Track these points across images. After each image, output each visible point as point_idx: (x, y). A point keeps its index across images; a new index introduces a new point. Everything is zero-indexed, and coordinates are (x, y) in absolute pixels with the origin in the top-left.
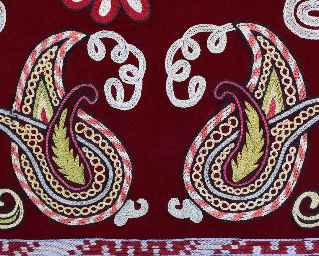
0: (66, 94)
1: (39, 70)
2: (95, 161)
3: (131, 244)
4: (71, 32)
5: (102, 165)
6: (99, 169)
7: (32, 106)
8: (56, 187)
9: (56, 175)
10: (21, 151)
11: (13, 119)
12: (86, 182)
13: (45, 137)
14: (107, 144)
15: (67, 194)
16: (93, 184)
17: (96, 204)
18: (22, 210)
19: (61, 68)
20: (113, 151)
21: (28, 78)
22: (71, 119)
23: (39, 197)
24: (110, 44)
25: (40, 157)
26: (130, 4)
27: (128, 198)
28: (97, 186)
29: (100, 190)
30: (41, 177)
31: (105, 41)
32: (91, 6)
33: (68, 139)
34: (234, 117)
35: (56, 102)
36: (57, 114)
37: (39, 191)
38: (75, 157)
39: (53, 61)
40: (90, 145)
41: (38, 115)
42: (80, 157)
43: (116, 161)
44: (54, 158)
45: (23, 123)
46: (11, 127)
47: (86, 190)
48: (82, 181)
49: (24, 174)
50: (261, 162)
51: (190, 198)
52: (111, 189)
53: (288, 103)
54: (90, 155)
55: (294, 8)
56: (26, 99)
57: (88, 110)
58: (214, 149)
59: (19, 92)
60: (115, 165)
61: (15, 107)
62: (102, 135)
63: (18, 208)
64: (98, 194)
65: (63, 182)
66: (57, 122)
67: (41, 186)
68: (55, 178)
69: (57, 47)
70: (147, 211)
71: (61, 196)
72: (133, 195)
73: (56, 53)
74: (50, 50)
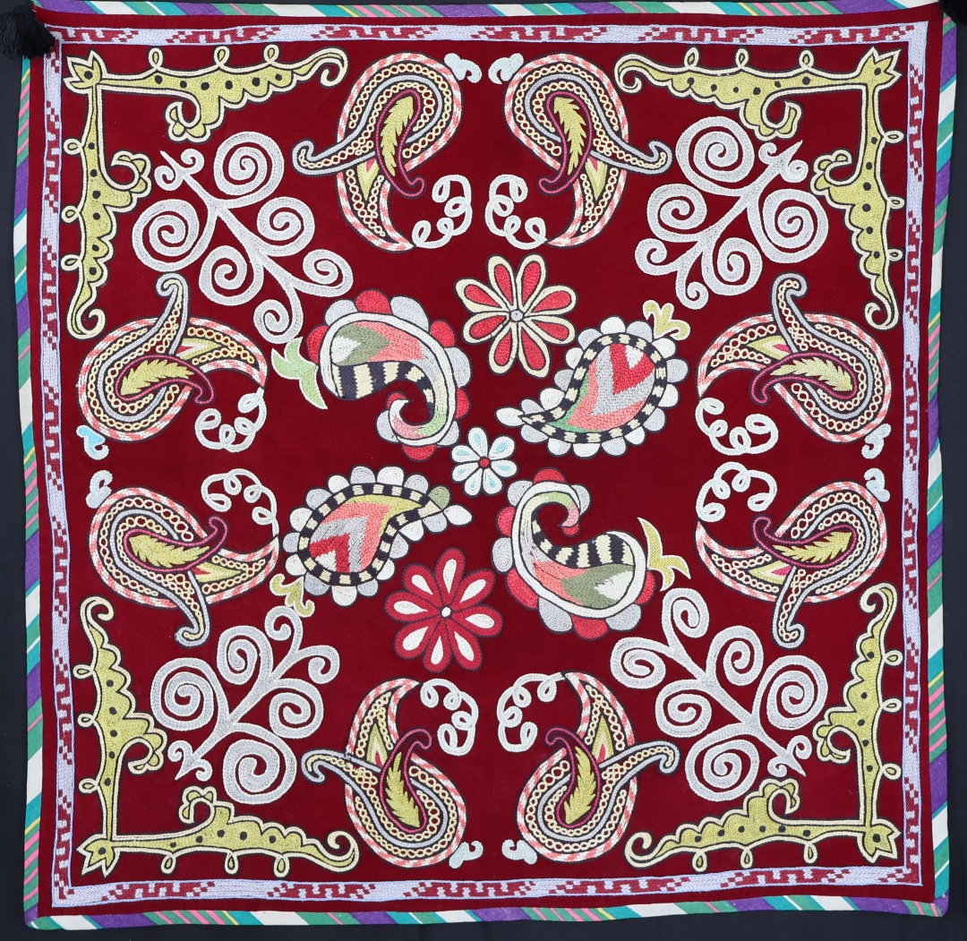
0: (400, 738)
1: (372, 714)
2: (430, 804)
3: (466, 885)
4: (404, 679)
5: (437, 809)
6: (434, 812)
7: (366, 749)
8: (390, 829)
9: (391, 818)
10: (355, 794)
11: (346, 761)
12: (421, 824)
13: (379, 780)
14: (441, 788)
15: (402, 835)
16: (428, 826)
17: (431, 846)
18: (357, 853)
19: (395, 713)
20: (447, 794)
21: (362, 722)
22: (406, 763)
23: (374, 839)
24: (442, 692)
25: (375, 799)
26: (462, 652)
27: (462, 841)
28: (432, 829)
29: (435, 832)
30: (375, 819)
31: (438, 688)
32: (423, 654)
33: (403, 782)
34: (565, 762)
35: (390, 746)
36: (391, 758)
37: (374, 833)
38: (409, 799)
39: (387, 707)
40: (424, 789)
41: (372, 758)
42: (415, 800)
43: (451, 804)
44: (388, 800)
45: (356, 766)
46: (345, 769)
47: (421, 832)
48: (417, 824)
49: (359, 816)
50: (594, 805)
51: (524, 839)
52: (446, 832)
53: (617, 748)
54: (425, 798)
55: (621, 657)
56: (359, 742)
57: (422, 754)
58: (546, 792)
59: (352, 735)
60: (449, 809)
61: (349, 749)
62: (436, 779)
63: (354, 851)
64: (433, 836)
65: (398, 824)
66: (392, 765)
67: (376, 828)
68: (390, 820)
69: (390, 693)
70: (481, 853)
71: (395, 837)
72: (468, 838)
73: (390, 699)
74: (384, 696)
